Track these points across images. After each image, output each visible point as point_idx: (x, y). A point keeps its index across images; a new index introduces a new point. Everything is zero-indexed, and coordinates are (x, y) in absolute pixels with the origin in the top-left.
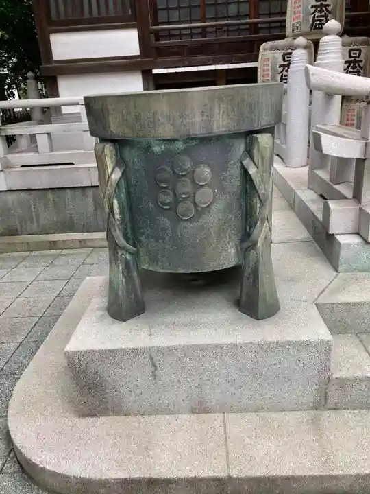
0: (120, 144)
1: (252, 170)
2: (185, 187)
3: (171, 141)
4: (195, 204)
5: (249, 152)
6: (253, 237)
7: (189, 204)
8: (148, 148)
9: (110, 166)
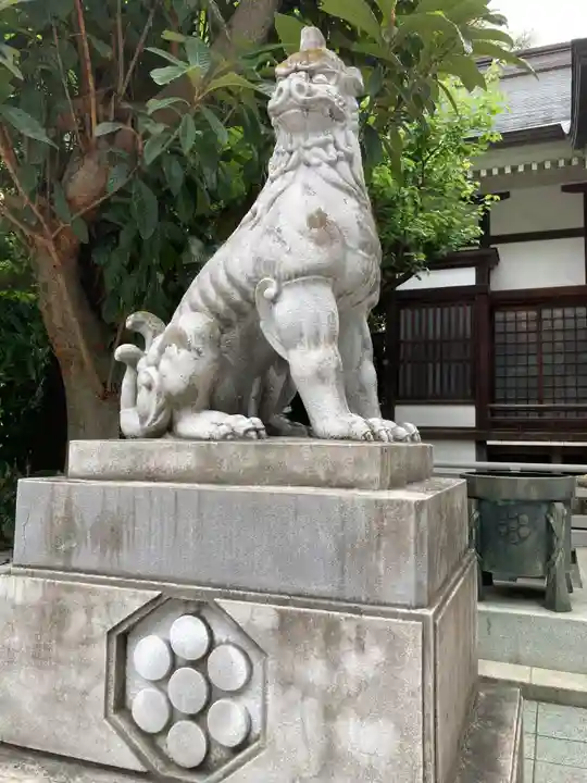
0: (480, 500)
1: (552, 521)
2: (514, 524)
3: (508, 500)
4: (519, 535)
5: (550, 512)
6: (553, 557)
7: (516, 534)
8: (496, 502)
9: (473, 510)
